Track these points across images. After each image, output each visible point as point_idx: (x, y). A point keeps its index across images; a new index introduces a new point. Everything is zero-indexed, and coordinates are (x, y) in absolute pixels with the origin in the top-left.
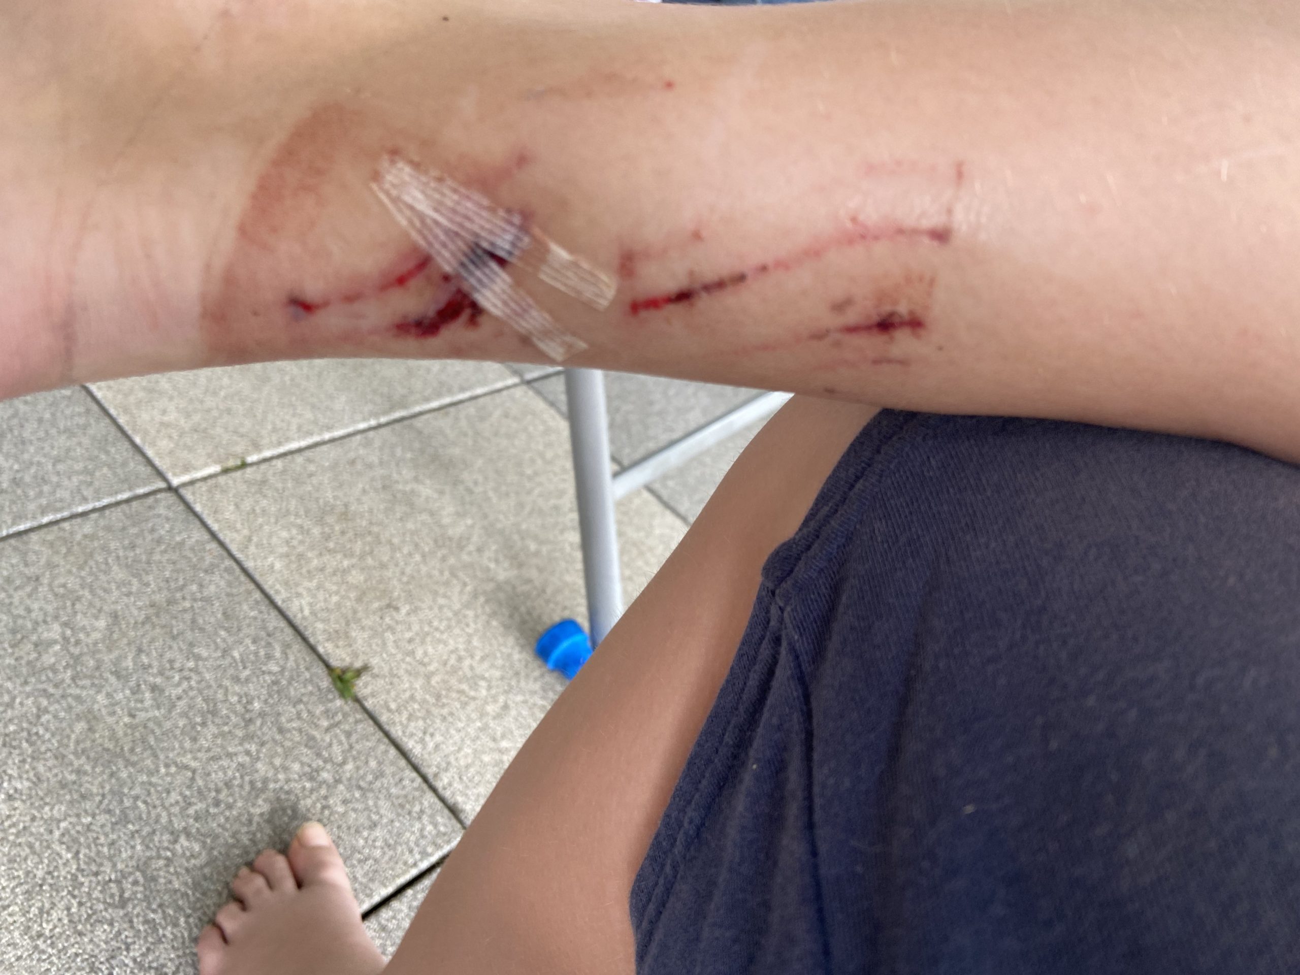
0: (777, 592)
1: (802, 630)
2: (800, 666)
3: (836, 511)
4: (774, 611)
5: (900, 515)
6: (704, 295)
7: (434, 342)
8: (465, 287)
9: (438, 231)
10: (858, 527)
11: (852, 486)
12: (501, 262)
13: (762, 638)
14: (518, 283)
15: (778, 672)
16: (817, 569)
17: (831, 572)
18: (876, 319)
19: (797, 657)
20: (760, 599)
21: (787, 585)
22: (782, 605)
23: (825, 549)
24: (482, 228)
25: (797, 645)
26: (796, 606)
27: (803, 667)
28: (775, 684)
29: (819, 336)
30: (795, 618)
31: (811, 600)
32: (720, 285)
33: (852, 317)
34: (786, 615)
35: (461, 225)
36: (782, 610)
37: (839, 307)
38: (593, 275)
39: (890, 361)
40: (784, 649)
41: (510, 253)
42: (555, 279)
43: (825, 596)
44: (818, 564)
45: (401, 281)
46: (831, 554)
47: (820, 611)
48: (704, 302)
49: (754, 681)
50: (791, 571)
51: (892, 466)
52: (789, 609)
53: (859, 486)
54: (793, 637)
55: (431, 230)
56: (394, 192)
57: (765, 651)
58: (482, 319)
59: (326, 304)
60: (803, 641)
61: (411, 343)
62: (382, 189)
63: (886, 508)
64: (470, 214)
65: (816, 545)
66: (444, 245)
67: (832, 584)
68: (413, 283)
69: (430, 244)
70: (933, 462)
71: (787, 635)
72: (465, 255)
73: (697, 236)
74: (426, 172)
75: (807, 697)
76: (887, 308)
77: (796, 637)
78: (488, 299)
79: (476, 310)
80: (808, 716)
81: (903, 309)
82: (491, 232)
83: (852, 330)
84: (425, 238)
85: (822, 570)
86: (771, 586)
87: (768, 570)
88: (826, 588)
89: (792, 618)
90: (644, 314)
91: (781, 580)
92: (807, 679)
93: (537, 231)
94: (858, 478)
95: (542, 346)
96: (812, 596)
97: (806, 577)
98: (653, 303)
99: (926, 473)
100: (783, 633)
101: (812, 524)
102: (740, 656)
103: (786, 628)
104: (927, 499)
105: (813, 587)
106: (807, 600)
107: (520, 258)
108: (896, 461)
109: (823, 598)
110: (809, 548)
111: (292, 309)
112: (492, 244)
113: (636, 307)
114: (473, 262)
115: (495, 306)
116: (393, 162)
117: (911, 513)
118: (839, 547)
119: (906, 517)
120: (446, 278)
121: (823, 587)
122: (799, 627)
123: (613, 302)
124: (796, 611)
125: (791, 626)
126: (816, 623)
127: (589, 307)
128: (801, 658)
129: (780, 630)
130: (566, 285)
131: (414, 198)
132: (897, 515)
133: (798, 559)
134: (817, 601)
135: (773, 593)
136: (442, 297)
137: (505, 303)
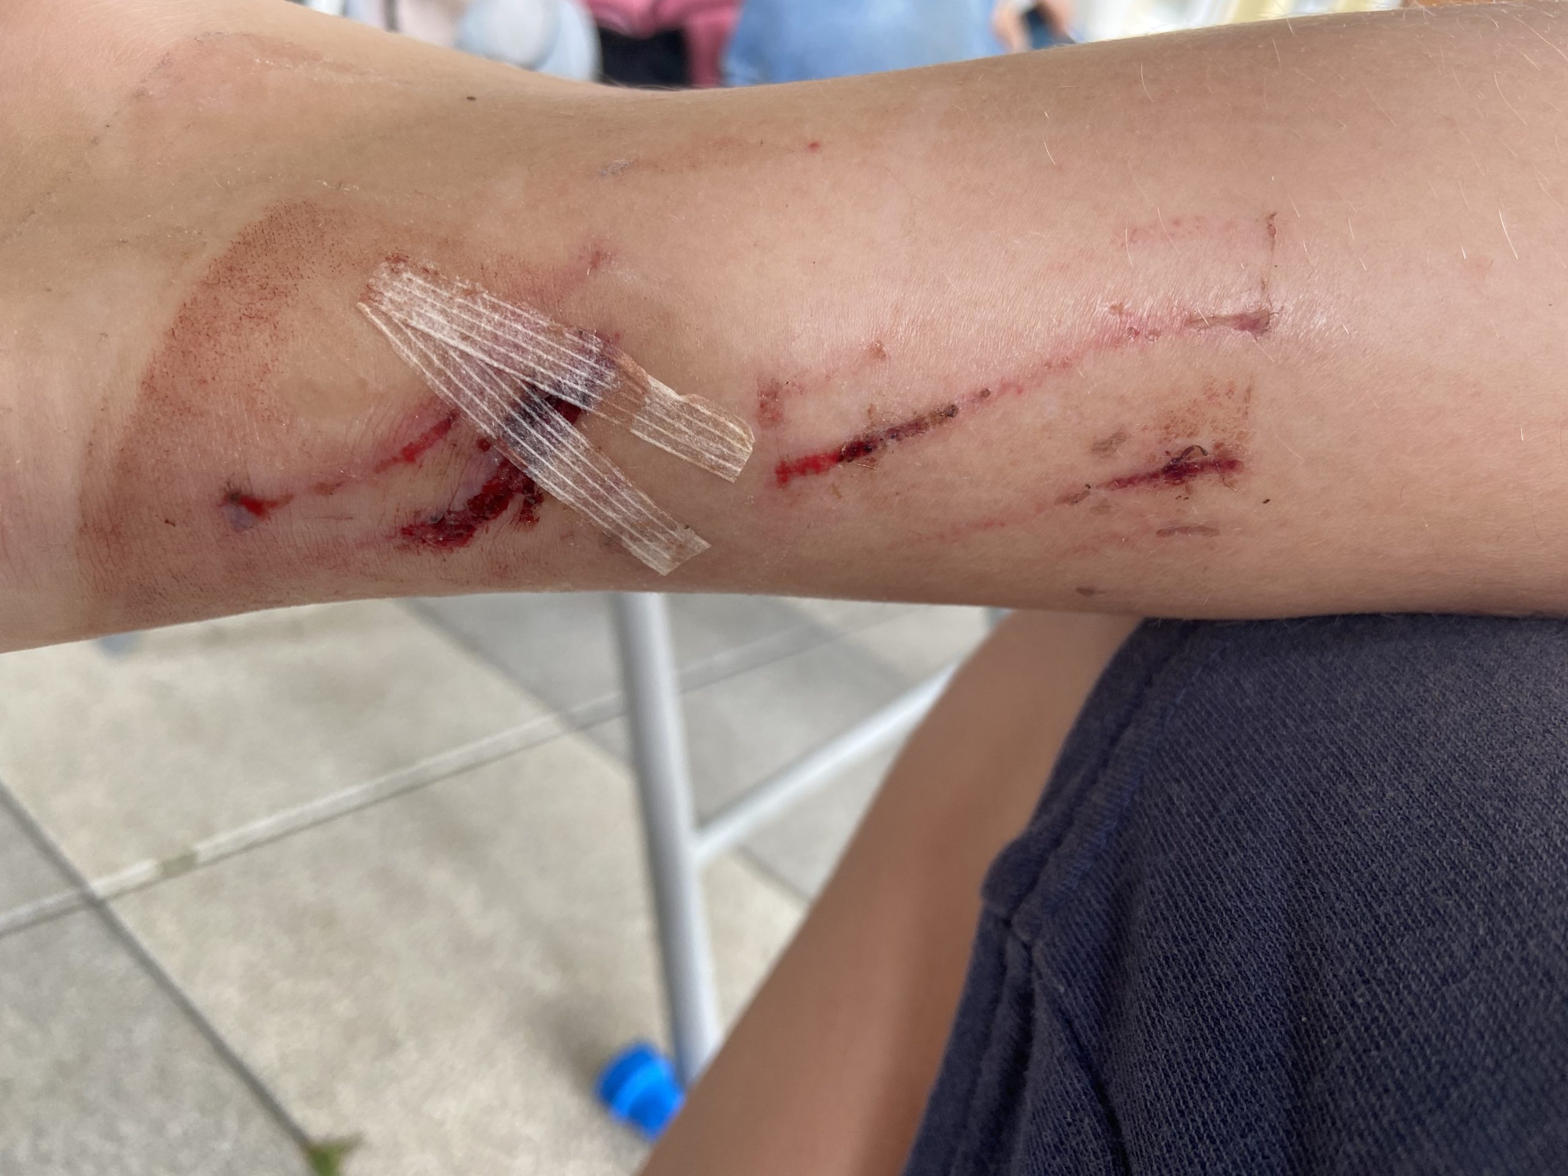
0: (1015, 919)
1: (1070, 977)
2: (1076, 1038)
3: (1094, 782)
4: (1013, 952)
5: (1211, 771)
6: (891, 443)
7: (465, 556)
8: (514, 457)
9: (466, 369)
10: (1137, 798)
11: (1114, 740)
12: (572, 413)
13: (996, 1001)
14: (599, 447)
15: (1037, 1052)
16: (1079, 874)
17: (1104, 876)
18: (1163, 461)
19: (1069, 1023)
20: (983, 937)
21: (1032, 904)
22: (1025, 938)
23: (1086, 841)
24: (540, 361)
25: (1066, 1001)
26: (1053, 938)
27: (1083, 1040)
28: (1034, 1074)
29: (1072, 499)
30: (1054, 958)
31: (1077, 924)
32: (917, 426)
33: (1125, 462)
34: (1037, 954)
35: (507, 360)
36: (1027, 947)
37: (1104, 447)
38: (716, 424)
39: (1185, 530)
40: (1042, 1014)
41: (585, 398)
42: (659, 436)
43: (1098, 915)
44: (1078, 865)
45: (410, 454)
46: (1099, 847)
47: (1096, 940)
48: (891, 456)
49: (990, 1072)
50: (1034, 883)
51: (1178, 701)
52: (1040, 944)
53: (1129, 734)
54: (1056, 990)
55: (457, 370)
56: (397, 316)
57: (1005, 1019)
58: (542, 511)
59: (288, 498)
60: (1074, 993)
61: (428, 559)
62: (377, 311)
63: (1183, 762)
64: (519, 341)
65: (1071, 836)
66: (481, 393)
67: (1110, 896)
68: (428, 456)
69: (457, 391)
70: (1247, 686)
71: (1044, 987)
72: (514, 405)
73: (878, 353)
74: (449, 285)
75: (1099, 1089)
76: (1181, 443)
77: (1062, 990)
78: (551, 475)
79: (533, 495)
80: (1110, 1121)
81: (1205, 440)
82: (553, 367)
83: (1124, 482)
84: (448, 382)
85: (1088, 875)
86: (1001, 911)
87: (993, 887)
88: (1099, 903)
89: (1049, 959)
90: (797, 483)
91: (1017, 902)
92: (1094, 1057)
93: (626, 361)
94: (1122, 727)
95: (635, 549)
96: (1078, 919)
97: (1063, 889)
98: (812, 465)
99: (1239, 705)
100: (1037, 987)
101: (1057, 808)
102: (960, 1032)
103: (1040, 976)
104: (1251, 739)
105: (1076, 903)
106: (1070, 925)
107: (600, 406)
108: (1184, 691)
109: (1097, 919)
110: (1057, 842)
111: (230, 511)
112: (557, 386)
113: (785, 473)
114: (526, 415)
115: (564, 486)
116: (395, 272)
117: (1228, 765)
118: (1109, 835)
119: (1221, 771)
120: (484, 444)
121: (1093, 901)
122: (1064, 973)
123: (748, 467)
124: (1055, 946)
125: (1050, 972)
126: (1092, 961)
127: (712, 477)
128: (1076, 1022)
129: (1029, 981)
130: (675, 445)
131: (431, 322)
132: (1205, 770)
133: (1042, 861)
134: (1086, 925)
135: (1007, 923)
136: (479, 477)
137: (578, 480)
